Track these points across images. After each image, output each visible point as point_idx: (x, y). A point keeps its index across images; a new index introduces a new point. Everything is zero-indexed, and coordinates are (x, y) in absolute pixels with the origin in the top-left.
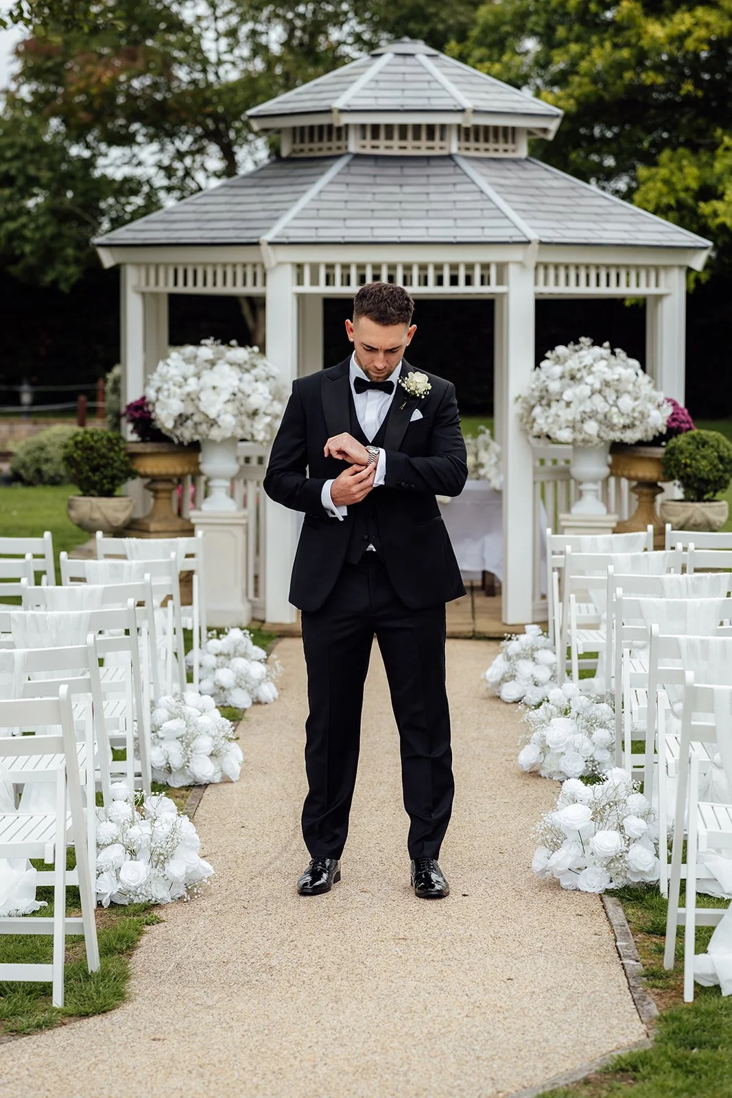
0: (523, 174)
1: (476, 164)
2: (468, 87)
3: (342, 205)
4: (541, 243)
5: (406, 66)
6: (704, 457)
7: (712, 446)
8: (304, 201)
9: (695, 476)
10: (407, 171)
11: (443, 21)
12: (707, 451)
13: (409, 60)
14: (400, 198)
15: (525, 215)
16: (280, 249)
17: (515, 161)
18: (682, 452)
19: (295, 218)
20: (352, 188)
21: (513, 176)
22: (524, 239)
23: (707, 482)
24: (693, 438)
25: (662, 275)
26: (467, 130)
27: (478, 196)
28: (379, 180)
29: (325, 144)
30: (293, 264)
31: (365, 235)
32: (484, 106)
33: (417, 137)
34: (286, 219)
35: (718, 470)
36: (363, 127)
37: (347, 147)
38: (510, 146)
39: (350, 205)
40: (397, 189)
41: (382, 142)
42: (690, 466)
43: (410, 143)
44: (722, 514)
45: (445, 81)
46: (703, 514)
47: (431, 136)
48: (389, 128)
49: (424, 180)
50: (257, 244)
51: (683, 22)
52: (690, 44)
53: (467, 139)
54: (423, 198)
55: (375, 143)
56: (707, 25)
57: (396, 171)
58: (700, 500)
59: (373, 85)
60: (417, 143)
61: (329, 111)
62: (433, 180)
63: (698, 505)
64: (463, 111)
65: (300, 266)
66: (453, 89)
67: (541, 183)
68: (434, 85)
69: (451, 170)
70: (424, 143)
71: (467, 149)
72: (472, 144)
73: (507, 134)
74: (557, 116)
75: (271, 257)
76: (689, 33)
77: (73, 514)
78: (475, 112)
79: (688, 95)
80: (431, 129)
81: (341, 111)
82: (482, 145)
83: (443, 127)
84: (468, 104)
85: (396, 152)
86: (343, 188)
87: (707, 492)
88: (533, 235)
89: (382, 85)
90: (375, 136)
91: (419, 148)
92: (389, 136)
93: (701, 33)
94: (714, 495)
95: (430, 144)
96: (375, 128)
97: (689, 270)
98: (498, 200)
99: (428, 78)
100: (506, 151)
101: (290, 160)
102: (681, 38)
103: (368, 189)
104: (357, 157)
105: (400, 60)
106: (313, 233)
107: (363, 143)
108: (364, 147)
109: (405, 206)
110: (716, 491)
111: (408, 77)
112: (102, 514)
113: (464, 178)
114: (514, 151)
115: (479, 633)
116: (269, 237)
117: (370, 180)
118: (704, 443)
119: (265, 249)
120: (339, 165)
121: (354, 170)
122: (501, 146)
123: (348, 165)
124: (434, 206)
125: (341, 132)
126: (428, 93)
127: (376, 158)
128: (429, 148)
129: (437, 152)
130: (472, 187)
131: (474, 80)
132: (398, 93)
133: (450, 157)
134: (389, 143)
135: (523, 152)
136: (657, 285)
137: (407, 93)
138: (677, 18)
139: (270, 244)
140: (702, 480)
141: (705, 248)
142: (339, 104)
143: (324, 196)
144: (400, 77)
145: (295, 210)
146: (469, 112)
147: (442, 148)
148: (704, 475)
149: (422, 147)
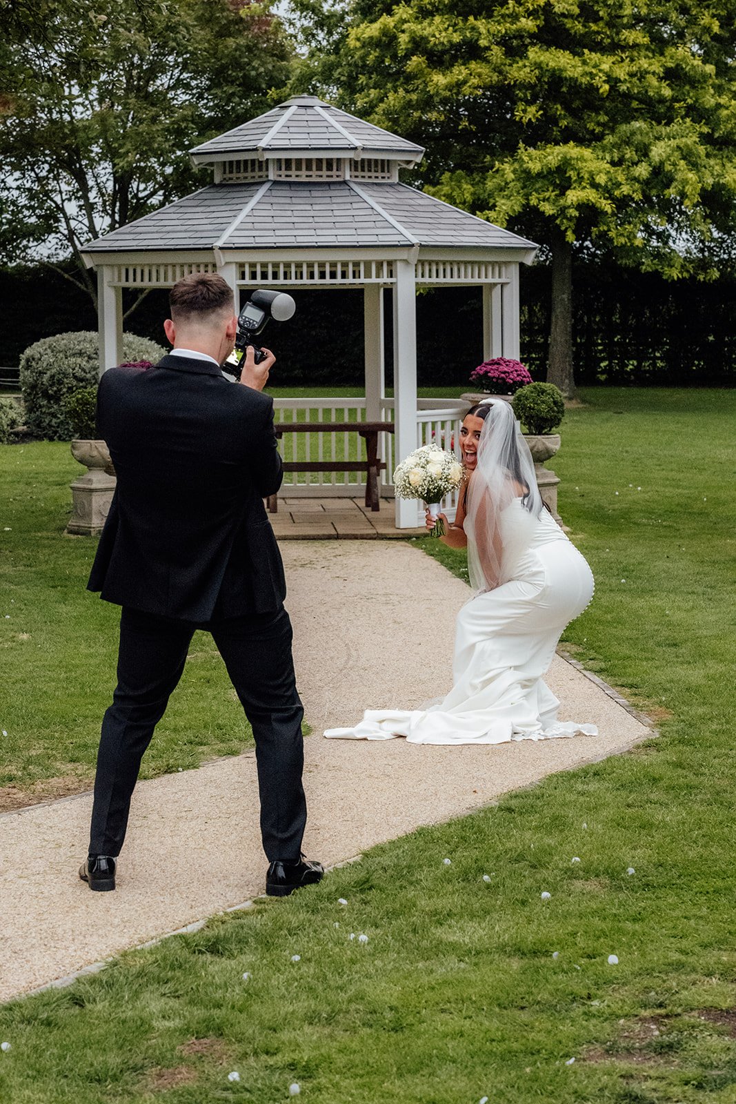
0: (398, 195)
1: (365, 188)
2: (355, 131)
3: (270, 219)
4: (421, 246)
5: (307, 115)
6: (543, 402)
7: (549, 394)
8: (241, 216)
9: (537, 415)
10: (314, 194)
11: (254, 68)
12: (544, 398)
13: (309, 111)
14: (312, 213)
15: (406, 225)
16: (228, 253)
17: (391, 185)
18: (527, 399)
19: (236, 230)
20: (275, 207)
21: (392, 197)
22: (409, 243)
23: (545, 420)
24: (535, 388)
25: (503, 269)
26: (356, 162)
27: (370, 212)
28: (294, 200)
29: (249, 174)
30: (236, 263)
31: (290, 241)
32: (369, 144)
33: (319, 168)
34: (230, 230)
35: (553, 411)
36: (279, 160)
37: (267, 176)
38: (386, 174)
39: (276, 220)
40: (309, 207)
41: (293, 172)
42: (533, 409)
43: (314, 173)
44: (556, 444)
45: (338, 126)
46: (544, 443)
47: (330, 168)
48: (299, 162)
49: (328, 200)
50: (211, 249)
51: (460, 73)
52: (466, 89)
53: (356, 170)
54: (330, 213)
55: (289, 173)
56: (480, 75)
57: (307, 194)
58: (540, 434)
59: (286, 130)
60: (319, 173)
61: (256, 150)
62: (334, 200)
63: (539, 437)
64: (355, 149)
65: (242, 265)
66: (345, 132)
67: (412, 202)
68: (331, 130)
69: (347, 193)
70: (325, 172)
71: (356, 177)
72: (360, 173)
73: (384, 166)
74: (422, 152)
75: (221, 258)
76: (465, 82)
77: (76, 452)
78: (363, 149)
79: (465, 129)
80: (329, 162)
81: (264, 149)
82: (367, 174)
83: (339, 160)
84: (358, 144)
85: (304, 179)
86: (269, 207)
87: (545, 428)
88: (415, 240)
89: (292, 130)
90: (288, 168)
91: (321, 176)
92: (299, 168)
93: (475, 81)
94: (550, 430)
95: (329, 173)
96: (288, 162)
97: (522, 265)
98: (385, 214)
99: (325, 124)
100: (383, 178)
101: (221, 186)
102: (460, 84)
103: (287, 207)
104: (275, 183)
105: (302, 111)
106: (251, 240)
107: (280, 173)
108: (280, 176)
109: (316, 219)
110: (551, 427)
111: (311, 124)
112: (99, 452)
113: (356, 199)
114: (388, 178)
115: (382, 534)
116: (220, 243)
117: (288, 201)
118: (543, 392)
119: (217, 252)
120: (263, 190)
121: (274, 193)
122: (380, 174)
123: (269, 189)
124: (338, 219)
125: (263, 165)
126: (328, 136)
127: (290, 184)
128: (328, 176)
129: (335, 179)
130: (365, 205)
131: (358, 125)
132: (306, 136)
133: (345, 182)
134: (298, 173)
135: (396, 179)
136: (500, 277)
137: (312, 136)
138: (456, 70)
139: (221, 248)
140: (542, 419)
141: (534, 249)
142: (262, 144)
143: (256, 213)
144: (305, 124)
145: (236, 223)
146: (360, 149)
147: (337, 176)
148: (543, 414)
149: (324, 176)
